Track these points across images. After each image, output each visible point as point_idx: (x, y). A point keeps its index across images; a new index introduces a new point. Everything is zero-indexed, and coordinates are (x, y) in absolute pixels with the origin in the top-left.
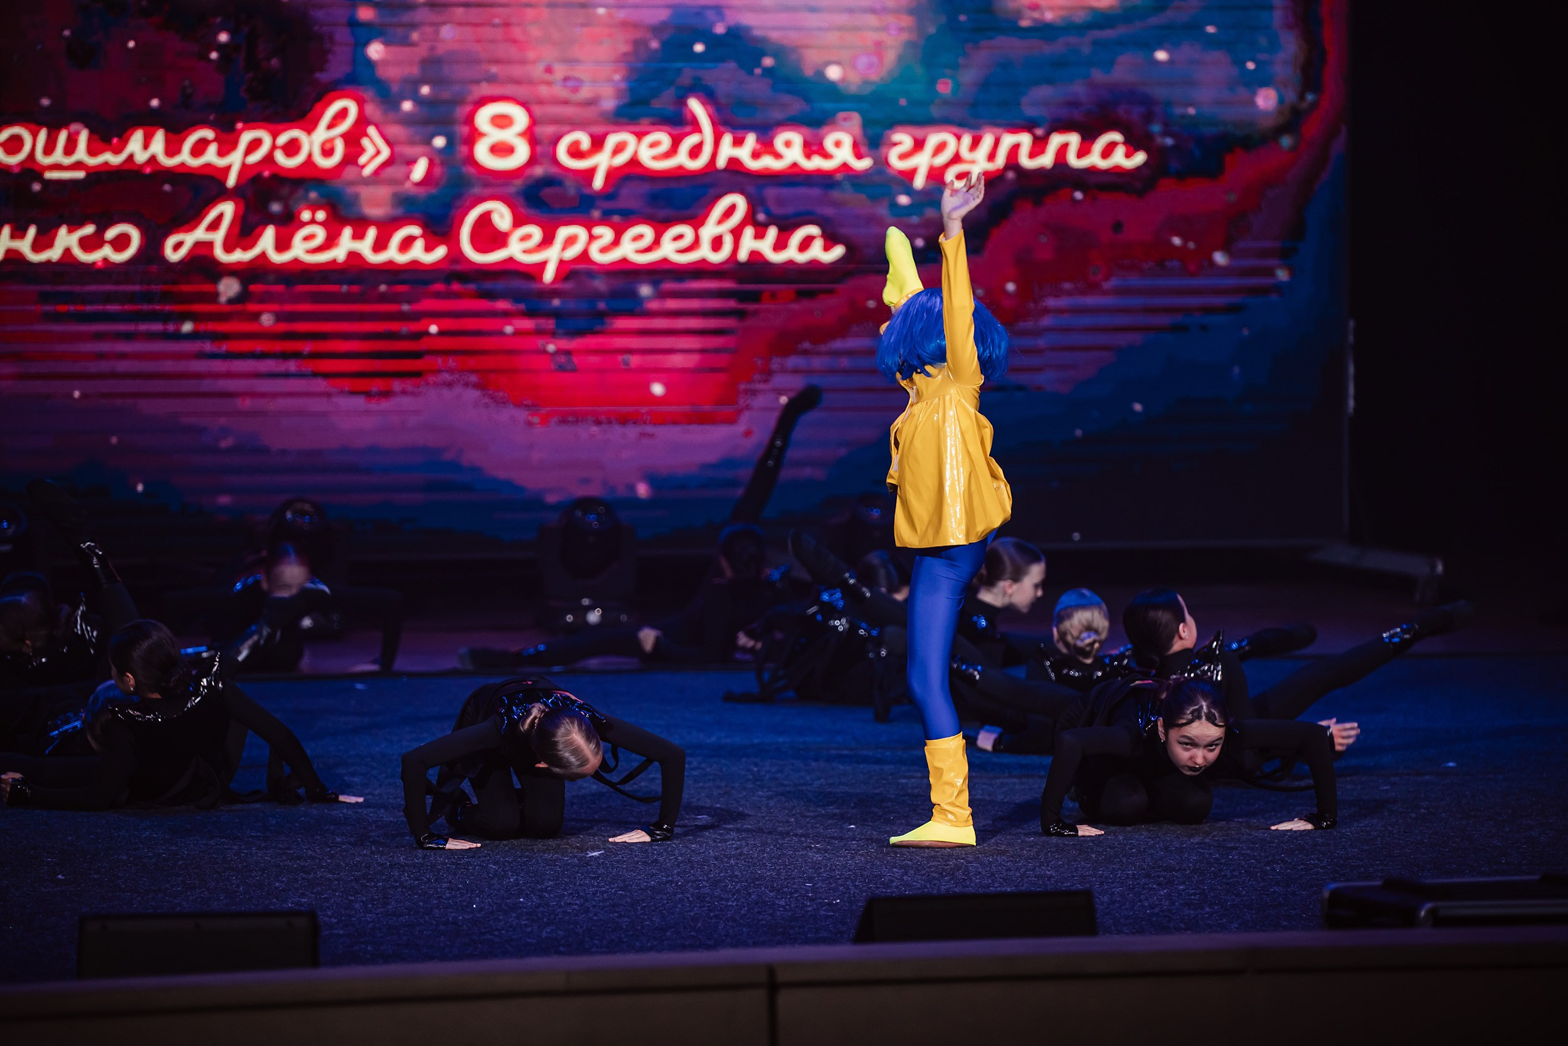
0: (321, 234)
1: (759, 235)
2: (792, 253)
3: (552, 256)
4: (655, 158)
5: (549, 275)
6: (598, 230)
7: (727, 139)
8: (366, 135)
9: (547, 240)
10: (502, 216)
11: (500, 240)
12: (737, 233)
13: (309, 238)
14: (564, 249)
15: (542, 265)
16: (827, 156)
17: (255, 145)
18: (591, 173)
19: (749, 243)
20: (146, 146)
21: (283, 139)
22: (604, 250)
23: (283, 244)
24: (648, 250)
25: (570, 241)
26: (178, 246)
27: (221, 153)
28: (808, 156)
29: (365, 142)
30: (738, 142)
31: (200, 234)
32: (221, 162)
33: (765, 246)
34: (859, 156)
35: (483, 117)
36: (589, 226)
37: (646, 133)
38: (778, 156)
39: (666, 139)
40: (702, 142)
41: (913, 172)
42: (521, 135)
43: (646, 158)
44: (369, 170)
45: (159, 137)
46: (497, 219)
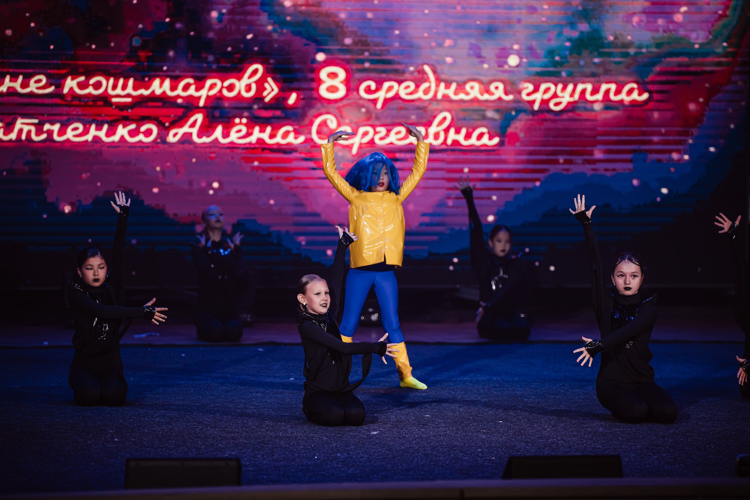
0: (244, 130)
1: (458, 132)
2: (473, 141)
3: (356, 141)
4: (407, 94)
5: (354, 150)
6: (378, 129)
7: (442, 85)
8: (267, 82)
10: (332, 122)
12: (447, 131)
13: (239, 131)
14: (362, 138)
15: (352, 146)
16: (492, 94)
17: (212, 87)
18: (376, 100)
19: (452, 136)
20: (161, 86)
21: (226, 84)
22: (382, 139)
23: (226, 135)
24: (403, 138)
25: (365, 134)
26: (175, 135)
27: (198, 89)
28: (482, 94)
29: (266, 85)
30: (448, 87)
31: (186, 129)
32: (196, 94)
33: (460, 137)
34: (506, 93)
35: (323, 74)
36: (374, 127)
37: (403, 82)
38: (467, 94)
39: (412, 85)
40: (430, 87)
41: (533, 102)
42: (342, 82)
43: (403, 94)
44: (267, 100)
45: (167, 83)
46: (329, 123)
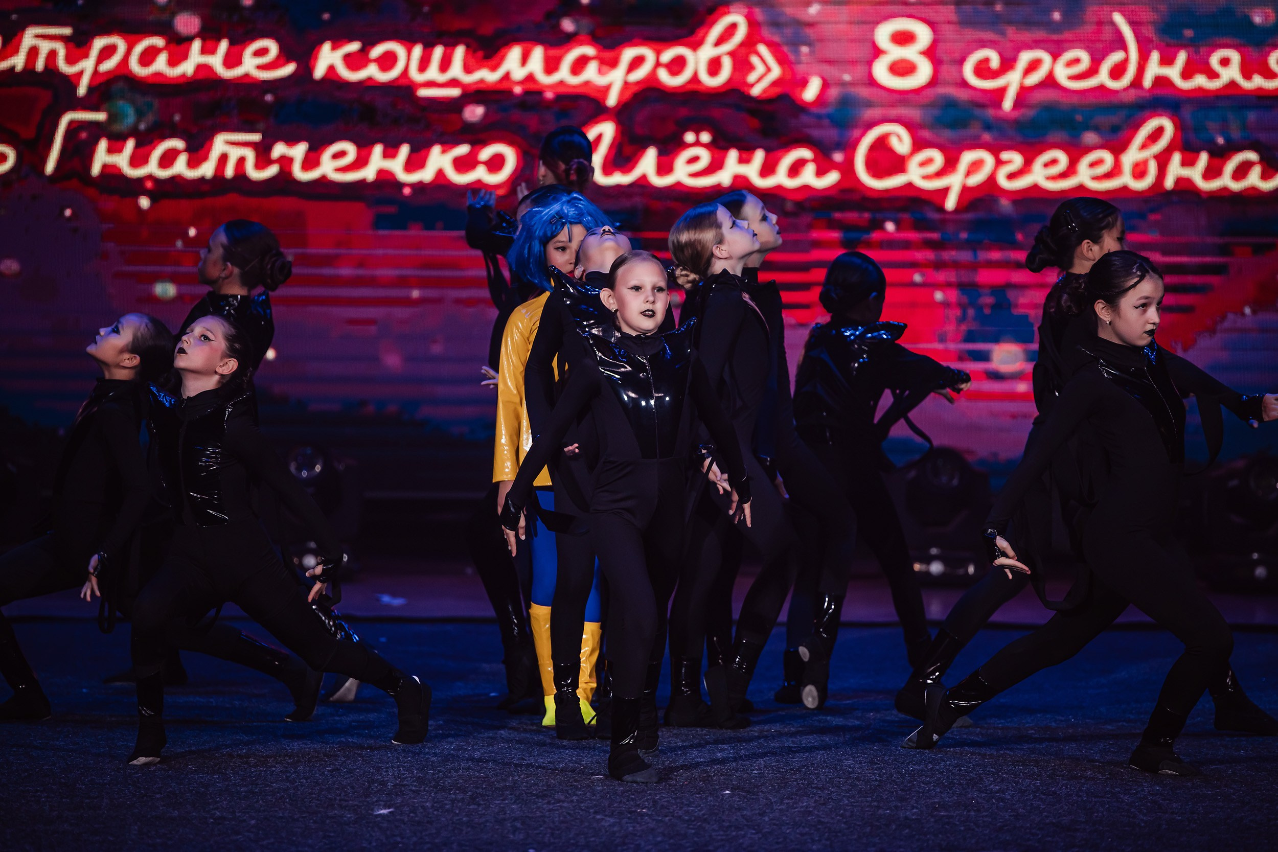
0: (705, 157)
1: (1188, 162)
2: (1226, 181)
3: (955, 182)
4: (1072, 78)
5: (951, 203)
6: (1005, 156)
7: (1155, 56)
8: (756, 53)
9: (950, 165)
10: (901, 142)
11: (898, 164)
12: (1163, 160)
13: (694, 160)
14: (968, 174)
15: (945, 191)
16: (1270, 75)
17: (637, 62)
18: (1001, 92)
19: (1175, 169)
20: (523, 63)
21: (668, 56)
22: (1011, 176)
23: (664, 168)
24: (1064, 175)
25: (976, 166)
27: (602, 71)
28: (1247, 76)
29: (754, 60)
30: (1167, 61)
32: (601, 81)
33: (1196, 174)
35: (883, 34)
36: (995, 151)
37: (1064, 51)
38: (1213, 75)
39: (1085, 57)
40: (1126, 61)
42: (923, 53)
43: (1062, 74)
44: (756, 91)
45: (538, 54)
46: (894, 143)
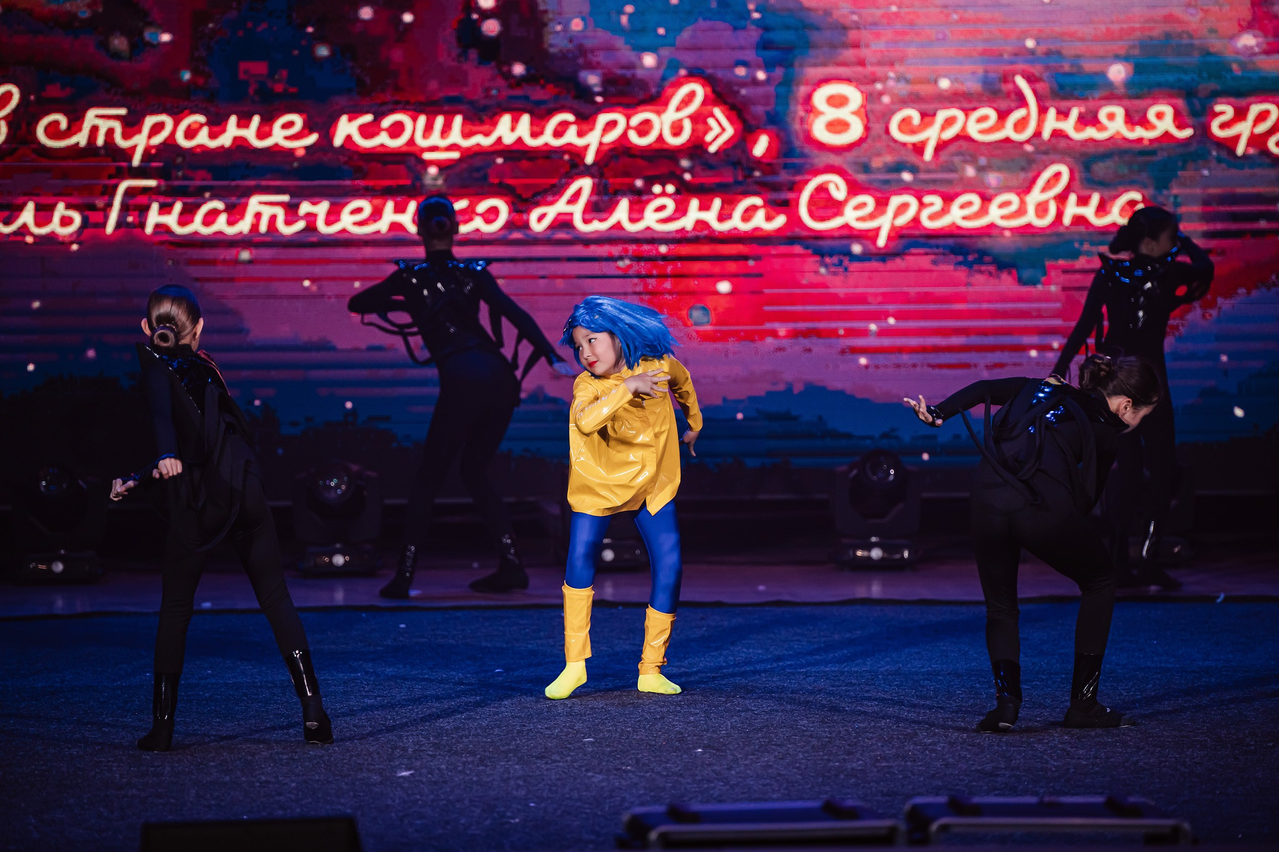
0: (670, 204)
1: (1083, 201)
2: (1114, 217)
3: (885, 223)
4: (982, 132)
5: (882, 240)
6: (927, 199)
7: (1052, 112)
8: (712, 115)
9: (880, 208)
10: (838, 188)
11: (837, 208)
12: (1062, 198)
13: (661, 208)
14: (896, 215)
15: (877, 230)
16: (1149, 126)
17: (611, 125)
18: (922, 145)
19: (1072, 208)
20: (513, 129)
21: (636, 120)
22: (932, 217)
23: (636, 214)
24: (977, 215)
25: (902, 208)
26: (541, 218)
27: (580, 134)
28: (1130, 127)
29: (711, 122)
30: (1063, 114)
31: (561, 206)
32: (580, 142)
33: (1089, 212)
34: (1180, 126)
35: (820, 98)
36: (919, 195)
37: (974, 109)
38: (1102, 127)
39: (993, 115)
40: (1027, 117)
41: (1237, 138)
42: (855, 113)
43: (973, 130)
44: (713, 149)
45: (525, 119)
46: (832, 190)
